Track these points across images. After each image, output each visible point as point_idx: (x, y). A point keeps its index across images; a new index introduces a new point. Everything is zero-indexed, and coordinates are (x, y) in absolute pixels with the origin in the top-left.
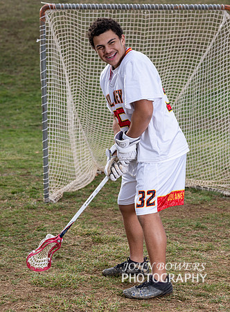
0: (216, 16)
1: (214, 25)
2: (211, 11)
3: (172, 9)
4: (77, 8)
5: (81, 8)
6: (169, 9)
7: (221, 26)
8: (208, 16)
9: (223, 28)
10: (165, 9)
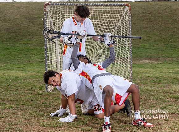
0: (122, 8)
1: (121, 12)
2: (120, 6)
3: (103, 5)
4: (60, 5)
5: (62, 5)
6: (101, 5)
7: (124, 13)
8: (119, 8)
9: (125, 14)
10: (100, 5)
